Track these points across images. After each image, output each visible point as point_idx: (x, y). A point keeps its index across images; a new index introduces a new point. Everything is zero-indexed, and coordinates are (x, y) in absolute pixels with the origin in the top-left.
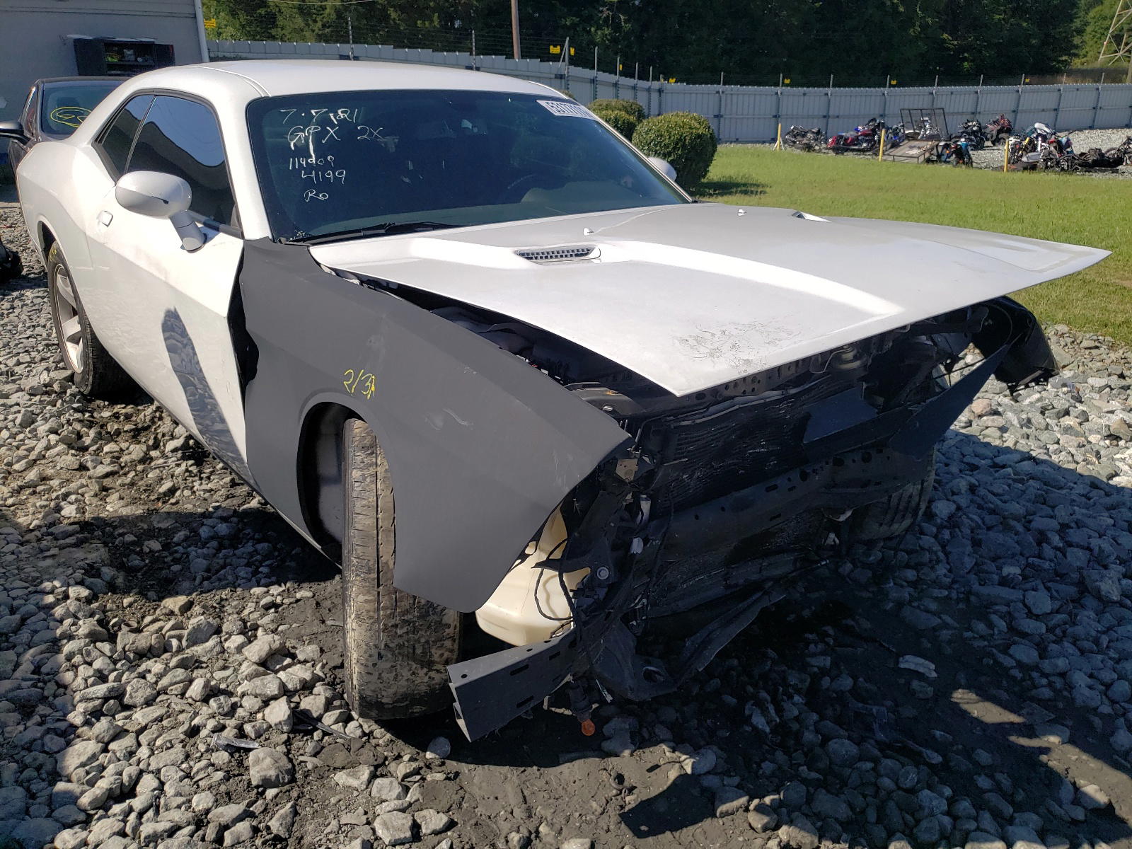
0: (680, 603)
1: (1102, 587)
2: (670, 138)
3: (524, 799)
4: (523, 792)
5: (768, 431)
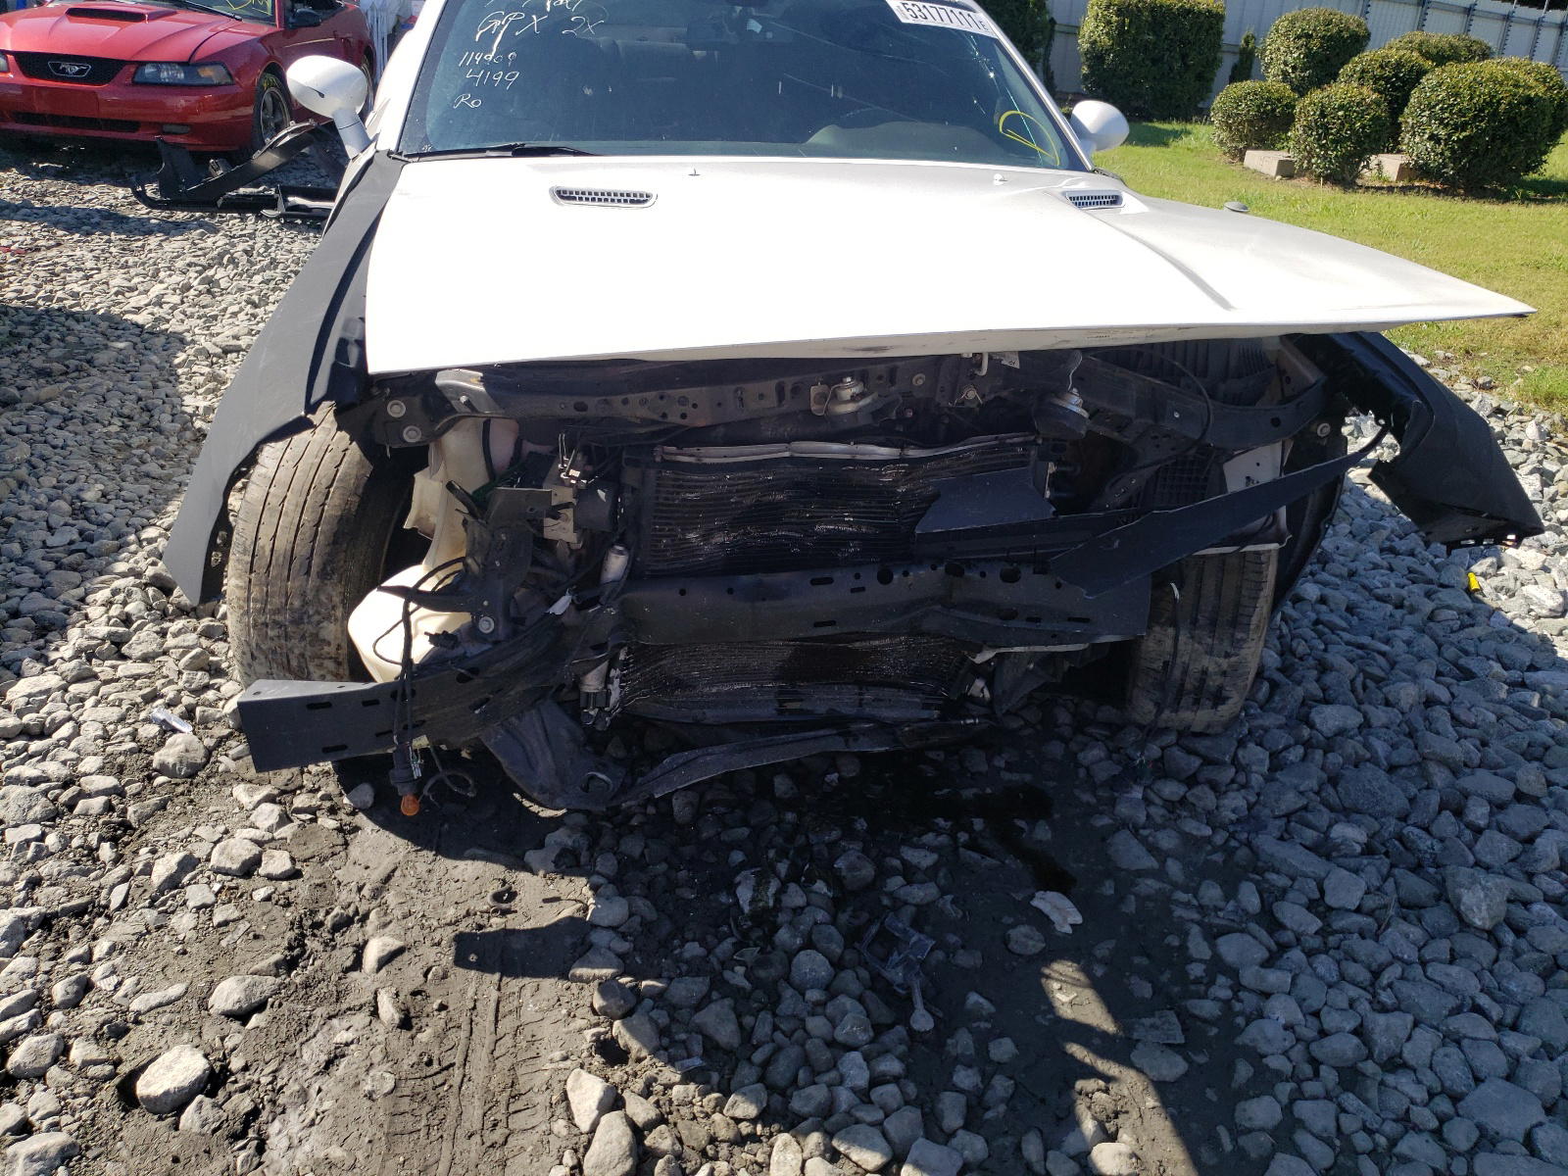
0: (709, 713)
1: (1465, 899)
2: (1471, 99)
3: (388, 878)
4: (394, 871)
5: (862, 504)
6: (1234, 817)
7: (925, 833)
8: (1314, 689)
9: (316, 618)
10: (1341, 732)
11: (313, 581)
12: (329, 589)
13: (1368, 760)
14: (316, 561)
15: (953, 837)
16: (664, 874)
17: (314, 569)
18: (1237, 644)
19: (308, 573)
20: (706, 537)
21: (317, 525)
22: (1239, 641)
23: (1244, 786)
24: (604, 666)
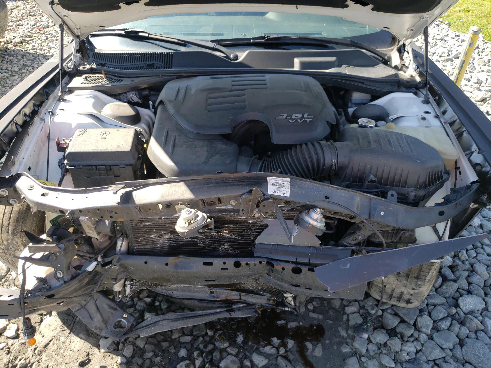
3: (48, 344)
4: (50, 341)
5: (231, 226)
6: (407, 358)
7: (266, 345)
8: (464, 284)
9: (13, 249)
10: (472, 312)
11: (10, 236)
12: (16, 239)
13: (482, 330)
14: (11, 228)
15: (278, 349)
16: (150, 359)
17: (10, 231)
18: (419, 286)
19: (8, 232)
20: (160, 236)
21: (11, 214)
22: (419, 285)
23: (417, 339)
24: (123, 281)
